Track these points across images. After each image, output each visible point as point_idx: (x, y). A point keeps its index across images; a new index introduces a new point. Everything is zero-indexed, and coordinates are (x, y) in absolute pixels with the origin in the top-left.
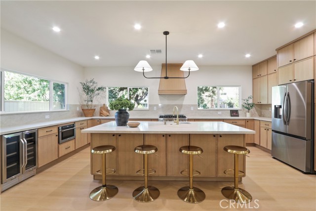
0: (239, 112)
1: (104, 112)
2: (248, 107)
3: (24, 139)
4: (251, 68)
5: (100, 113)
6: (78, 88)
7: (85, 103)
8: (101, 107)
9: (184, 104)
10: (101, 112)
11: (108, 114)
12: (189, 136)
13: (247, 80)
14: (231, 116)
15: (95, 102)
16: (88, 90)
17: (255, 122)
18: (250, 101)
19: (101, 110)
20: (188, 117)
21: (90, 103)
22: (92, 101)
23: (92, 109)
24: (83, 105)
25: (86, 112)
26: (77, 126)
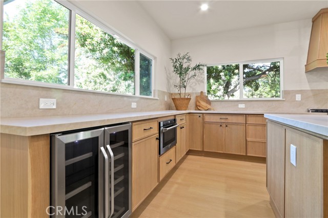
1: (203, 104)
3: (108, 147)
5: (197, 106)
6: (165, 68)
7: (176, 91)
8: (197, 97)
10: (198, 104)
11: (209, 107)
15: (188, 90)
16: (181, 70)
19: (197, 101)
21: (183, 91)
22: (185, 87)
23: (184, 99)
24: (175, 94)
25: (178, 102)
26: (179, 123)
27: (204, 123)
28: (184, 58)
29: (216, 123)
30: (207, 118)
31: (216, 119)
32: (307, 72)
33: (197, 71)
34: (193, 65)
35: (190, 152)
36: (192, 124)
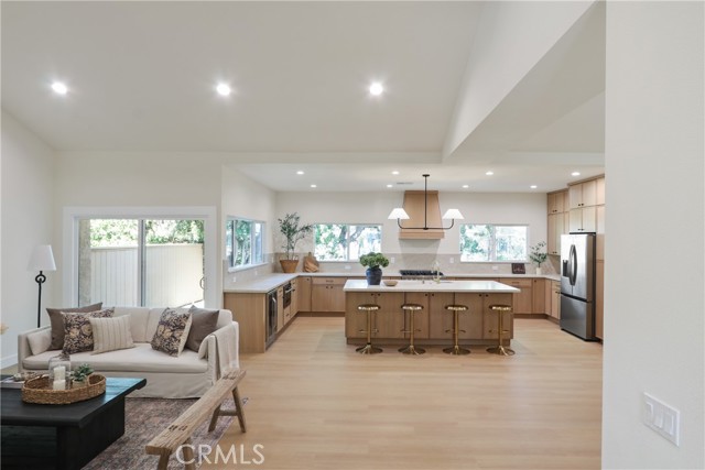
0: (526, 267)
1: (311, 265)
2: (539, 259)
4: (545, 197)
5: (305, 267)
7: (284, 251)
8: (305, 258)
9: (439, 252)
10: (306, 265)
11: (318, 269)
12: (454, 294)
13: (538, 215)
14: (514, 272)
15: (296, 250)
16: (288, 230)
17: (547, 282)
18: (543, 250)
19: (305, 262)
20: (445, 275)
21: (291, 251)
22: (293, 248)
23: (291, 261)
24: (281, 254)
25: (286, 265)
26: (293, 287)
27: (312, 285)
28: (292, 217)
29: (323, 285)
30: (315, 281)
31: (323, 281)
32: (400, 239)
33: (306, 233)
34: (301, 225)
35: (299, 314)
36: (300, 287)
